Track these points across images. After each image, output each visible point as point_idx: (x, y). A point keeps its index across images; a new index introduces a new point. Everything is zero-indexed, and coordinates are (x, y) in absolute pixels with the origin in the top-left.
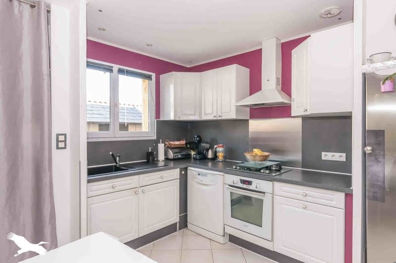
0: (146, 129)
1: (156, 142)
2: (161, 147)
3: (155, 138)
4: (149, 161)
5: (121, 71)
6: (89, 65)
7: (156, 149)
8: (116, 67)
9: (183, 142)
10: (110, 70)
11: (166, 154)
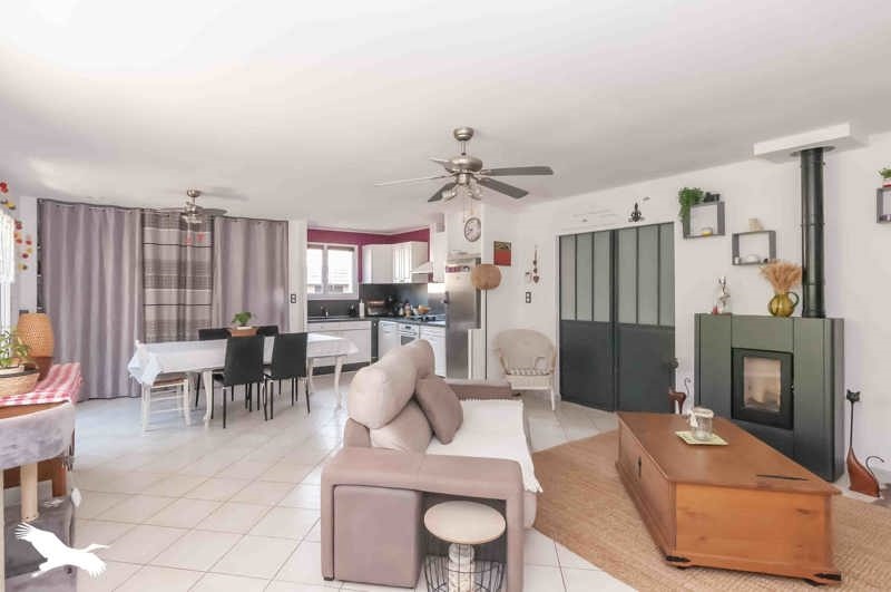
0: (351, 292)
1: (359, 301)
2: (362, 305)
3: (357, 298)
4: (352, 313)
5: (329, 248)
6: (309, 246)
7: (358, 306)
8: (326, 245)
9: (382, 303)
10: (322, 247)
11: (366, 311)
